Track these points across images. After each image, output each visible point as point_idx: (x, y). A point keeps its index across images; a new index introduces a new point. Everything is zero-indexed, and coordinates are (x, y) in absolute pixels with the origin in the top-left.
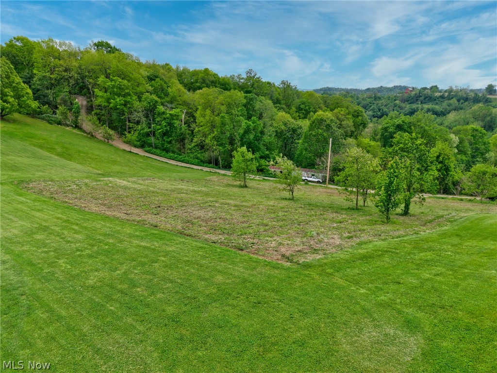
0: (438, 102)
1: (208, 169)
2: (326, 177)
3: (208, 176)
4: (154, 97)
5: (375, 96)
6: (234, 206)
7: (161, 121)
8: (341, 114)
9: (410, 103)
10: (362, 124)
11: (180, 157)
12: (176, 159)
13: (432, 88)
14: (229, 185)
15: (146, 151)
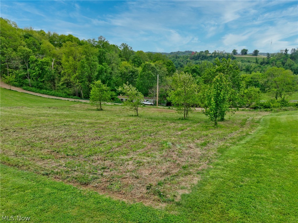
0: (209, 59)
1: (73, 100)
2: (157, 101)
3: (73, 104)
4: (26, 48)
5: (176, 56)
6: (89, 124)
7: (35, 67)
8: (160, 64)
9: (195, 60)
10: (172, 70)
11: (51, 92)
12: (48, 94)
13: (206, 51)
14: (89, 110)
15: (24, 89)
